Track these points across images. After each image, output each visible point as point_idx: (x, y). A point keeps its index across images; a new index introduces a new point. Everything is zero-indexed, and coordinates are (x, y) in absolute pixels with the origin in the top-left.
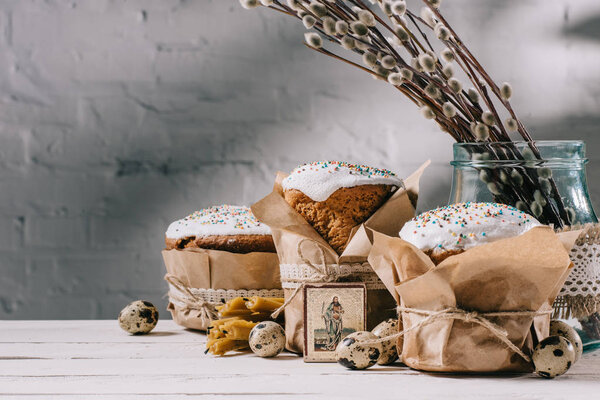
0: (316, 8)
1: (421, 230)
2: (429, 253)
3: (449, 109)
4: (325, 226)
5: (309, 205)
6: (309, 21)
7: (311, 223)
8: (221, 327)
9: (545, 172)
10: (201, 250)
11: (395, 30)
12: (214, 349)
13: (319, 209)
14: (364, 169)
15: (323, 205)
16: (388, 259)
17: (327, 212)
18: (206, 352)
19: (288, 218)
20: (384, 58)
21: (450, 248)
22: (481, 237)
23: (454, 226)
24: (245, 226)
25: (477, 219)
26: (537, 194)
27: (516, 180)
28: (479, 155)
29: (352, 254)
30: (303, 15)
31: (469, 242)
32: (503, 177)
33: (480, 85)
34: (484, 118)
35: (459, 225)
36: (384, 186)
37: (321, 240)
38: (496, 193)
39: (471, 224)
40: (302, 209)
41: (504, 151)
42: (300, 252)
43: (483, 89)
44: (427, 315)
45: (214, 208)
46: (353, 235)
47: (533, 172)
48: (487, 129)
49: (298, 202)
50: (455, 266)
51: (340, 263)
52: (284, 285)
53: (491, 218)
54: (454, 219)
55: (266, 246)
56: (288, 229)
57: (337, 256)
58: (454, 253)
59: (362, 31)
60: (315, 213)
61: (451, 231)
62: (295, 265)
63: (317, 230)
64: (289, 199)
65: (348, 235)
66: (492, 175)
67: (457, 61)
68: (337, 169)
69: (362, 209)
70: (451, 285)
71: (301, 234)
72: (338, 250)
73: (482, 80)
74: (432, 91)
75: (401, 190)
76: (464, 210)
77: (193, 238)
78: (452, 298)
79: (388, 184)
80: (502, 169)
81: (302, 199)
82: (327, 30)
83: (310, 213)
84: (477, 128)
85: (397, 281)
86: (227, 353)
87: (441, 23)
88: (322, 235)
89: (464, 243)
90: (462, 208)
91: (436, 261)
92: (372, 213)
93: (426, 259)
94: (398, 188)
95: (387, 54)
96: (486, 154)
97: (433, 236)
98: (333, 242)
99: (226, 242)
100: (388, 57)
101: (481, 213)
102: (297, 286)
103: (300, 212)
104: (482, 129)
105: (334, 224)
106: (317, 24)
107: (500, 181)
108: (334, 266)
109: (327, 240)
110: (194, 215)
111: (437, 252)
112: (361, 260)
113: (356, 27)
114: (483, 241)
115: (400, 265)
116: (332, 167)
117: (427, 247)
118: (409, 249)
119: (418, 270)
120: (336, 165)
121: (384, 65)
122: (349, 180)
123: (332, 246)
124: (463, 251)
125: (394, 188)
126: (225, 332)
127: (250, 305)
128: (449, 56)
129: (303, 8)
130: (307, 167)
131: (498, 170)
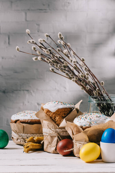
0: (53, 61)
1: (80, 121)
2: (82, 127)
3: (87, 87)
4: (55, 119)
5: (50, 113)
6: (51, 64)
7: (51, 118)
8: (27, 145)
9: (113, 104)
10: (21, 123)
11: (73, 67)
12: (25, 151)
13: (53, 114)
14: (65, 103)
15: (54, 113)
16: (71, 128)
17: (55, 115)
18: (24, 152)
19: (45, 117)
20: (71, 74)
21: (87, 126)
22: (95, 123)
23: (88, 120)
24: (33, 117)
25: (94, 118)
26: (110, 110)
27: (105, 106)
28: (95, 99)
29: (62, 126)
30: (49, 62)
31: (92, 124)
32: (102, 105)
33: (95, 81)
34: (96, 90)
35: (89, 120)
36: (70, 108)
37: (53, 122)
38: (100, 109)
39: (92, 120)
40: (49, 114)
41: (102, 98)
42: (48, 126)
43: (96, 82)
44: (81, 143)
45: (24, 111)
46: (62, 121)
47: (110, 104)
48: (97, 93)
49: (47, 112)
50: (88, 131)
51: (59, 129)
52: (44, 134)
53: (97, 118)
54: (88, 118)
55: (39, 122)
56: (45, 120)
57: (58, 127)
58: (88, 127)
59: (65, 67)
60: (52, 115)
61: (87, 122)
62: (47, 129)
63: (53, 120)
64: (45, 111)
65: (61, 121)
66: (99, 105)
67: (89, 75)
68: (58, 103)
69: (64, 114)
70: (87, 136)
71: (49, 121)
72: (58, 125)
73: (96, 80)
74: (83, 83)
75: (75, 109)
76: (90, 116)
77: (19, 120)
78: (87, 139)
79: (71, 107)
80: (102, 103)
81: (48, 111)
82: (55, 66)
83: (51, 115)
84: (95, 93)
85: (73, 134)
86: (29, 152)
87: (85, 66)
88: (54, 121)
89: (91, 125)
90: (90, 115)
91: (84, 129)
92: (67, 115)
93: (81, 129)
94: (74, 108)
95: (71, 73)
96: (97, 99)
97: (83, 123)
98: (57, 123)
99: (28, 121)
100: (72, 74)
101: (95, 116)
102: (47, 134)
103: (48, 115)
104: (96, 93)
105: (57, 118)
106: (53, 65)
107: (101, 106)
108: (57, 129)
109: (55, 122)
110: (19, 113)
111: (84, 127)
112: (64, 128)
113: (63, 66)
114: (95, 124)
115: (74, 130)
116: (56, 103)
117: (81, 126)
118: (76, 126)
119: (79, 132)
120: (58, 102)
121: (71, 76)
122: (61, 106)
123: (57, 124)
124: (90, 127)
125: (73, 108)
126: (29, 147)
127: (35, 139)
128: (88, 74)
129: (49, 61)
130: (50, 103)
131: (100, 103)
